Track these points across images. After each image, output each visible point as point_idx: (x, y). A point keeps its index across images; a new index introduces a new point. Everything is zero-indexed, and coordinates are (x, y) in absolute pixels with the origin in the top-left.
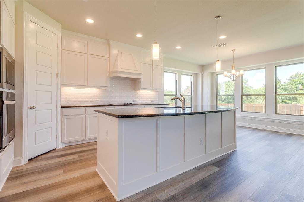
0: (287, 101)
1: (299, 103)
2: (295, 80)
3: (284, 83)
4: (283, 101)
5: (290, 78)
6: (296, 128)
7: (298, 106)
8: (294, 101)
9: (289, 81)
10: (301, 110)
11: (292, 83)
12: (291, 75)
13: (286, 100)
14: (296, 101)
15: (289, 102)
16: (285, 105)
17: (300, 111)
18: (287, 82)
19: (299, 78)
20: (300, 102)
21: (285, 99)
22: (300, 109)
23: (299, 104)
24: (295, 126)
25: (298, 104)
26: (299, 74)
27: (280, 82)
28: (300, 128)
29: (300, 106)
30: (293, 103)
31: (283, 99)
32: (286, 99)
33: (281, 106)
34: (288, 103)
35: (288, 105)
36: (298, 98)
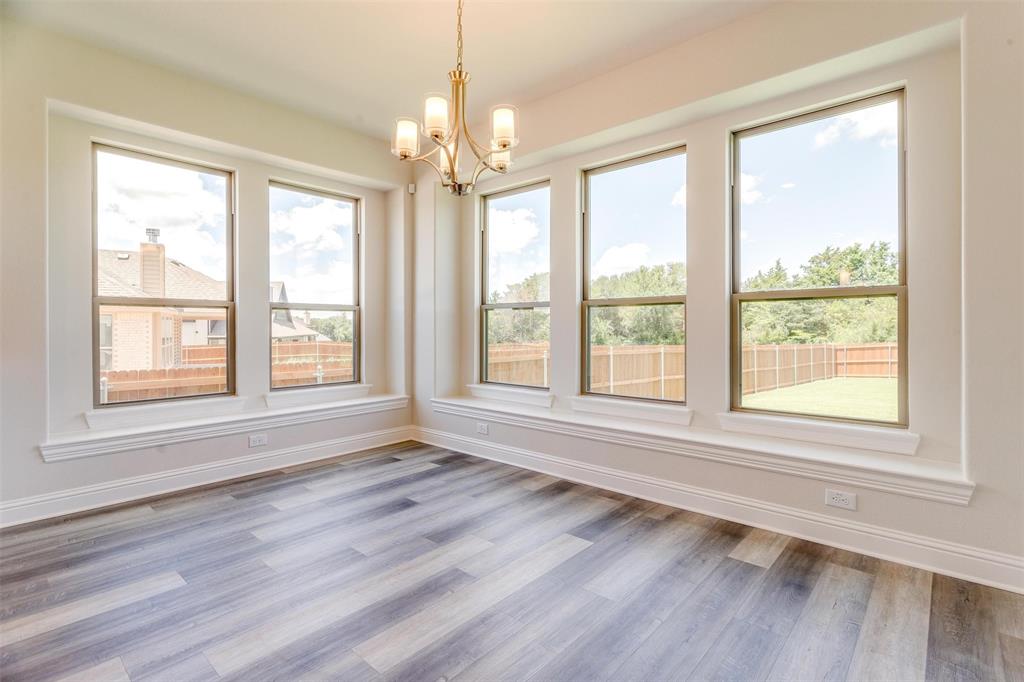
0: (802, 335)
1: (832, 338)
2: (822, 271)
3: (795, 277)
4: (791, 334)
5: (809, 264)
6: (832, 508)
7: (829, 349)
8: (819, 335)
9: (806, 274)
10: (838, 362)
11: (816, 278)
12: (812, 255)
13: (798, 332)
14: (826, 334)
15: (807, 336)
16: (796, 347)
17: (837, 364)
18: (802, 274)
19: (833, 265)
20: (835, 338)
21: (796, 328)
22: (836, 359)
23: (833, 344)
24: (829, 492)
25: (830, 343)
26: (832, 252)
27: (785, 275)
28: (856, 511)
29: (836, 350)
30: (817, 340)
31: (790, 329)
32: (800, 328)
33: (784, 351)
34: (803, 342)
35: (803, 346)
36: (831, 325)
